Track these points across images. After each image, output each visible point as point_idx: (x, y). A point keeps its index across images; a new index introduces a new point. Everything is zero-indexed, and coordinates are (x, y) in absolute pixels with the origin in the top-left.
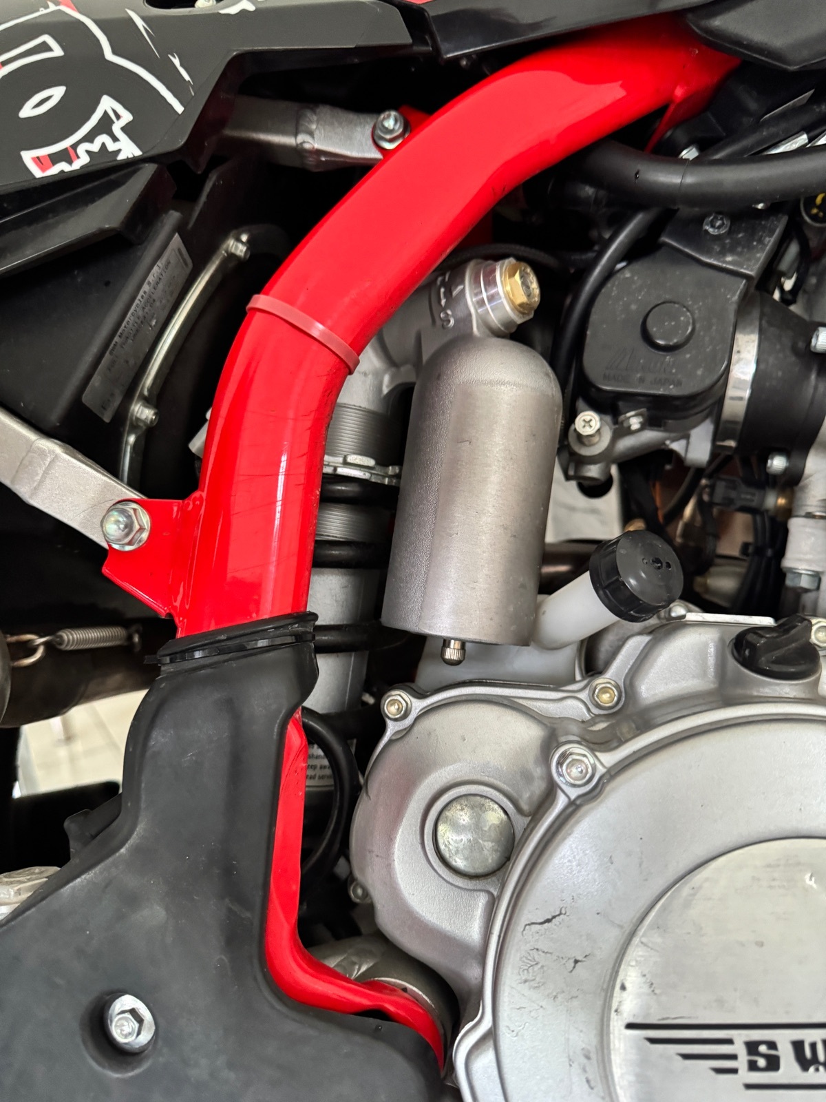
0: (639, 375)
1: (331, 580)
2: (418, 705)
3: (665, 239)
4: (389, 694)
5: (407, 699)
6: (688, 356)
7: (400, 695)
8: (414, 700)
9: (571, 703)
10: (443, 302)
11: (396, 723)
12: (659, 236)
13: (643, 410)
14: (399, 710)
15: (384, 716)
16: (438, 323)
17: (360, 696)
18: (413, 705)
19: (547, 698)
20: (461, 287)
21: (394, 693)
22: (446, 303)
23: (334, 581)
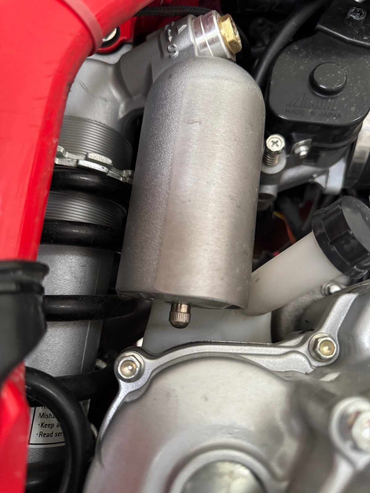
0: (310, 111)
1: (71, 259)
2: (150, 365)
3: (319, 26)
4: (122, 355)
5: (140, 360)
6: (343, 99)
7: (133, 356)
8: (147, 361)
9: (293, 356)
10: (170, 38)
11: (128, 384)
12: (316, 24)
13: (310, 140)
14: (133, 371)
15: (117, 377)
16: (166, 54)
17: (94, 362)
18: (146, 365)
19: (272, 353)
20: (184, 26)
21: (127, 354)
22: (172, 39)
23: (73, 260)
